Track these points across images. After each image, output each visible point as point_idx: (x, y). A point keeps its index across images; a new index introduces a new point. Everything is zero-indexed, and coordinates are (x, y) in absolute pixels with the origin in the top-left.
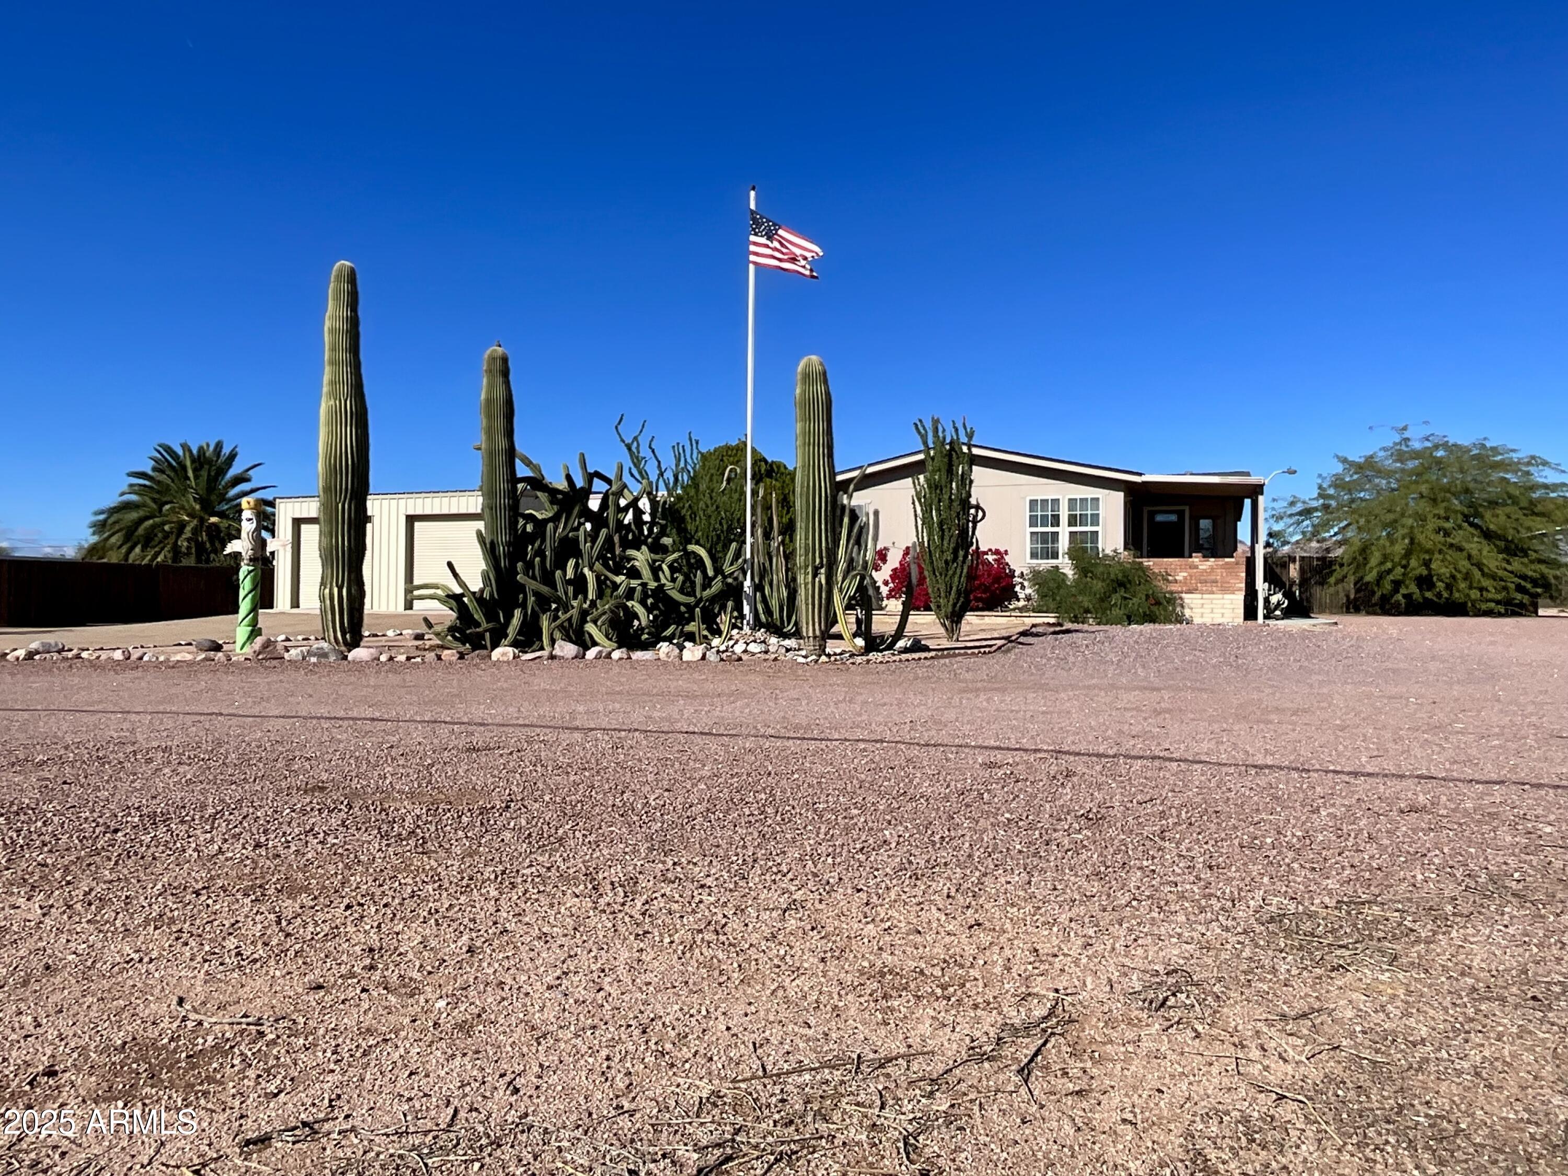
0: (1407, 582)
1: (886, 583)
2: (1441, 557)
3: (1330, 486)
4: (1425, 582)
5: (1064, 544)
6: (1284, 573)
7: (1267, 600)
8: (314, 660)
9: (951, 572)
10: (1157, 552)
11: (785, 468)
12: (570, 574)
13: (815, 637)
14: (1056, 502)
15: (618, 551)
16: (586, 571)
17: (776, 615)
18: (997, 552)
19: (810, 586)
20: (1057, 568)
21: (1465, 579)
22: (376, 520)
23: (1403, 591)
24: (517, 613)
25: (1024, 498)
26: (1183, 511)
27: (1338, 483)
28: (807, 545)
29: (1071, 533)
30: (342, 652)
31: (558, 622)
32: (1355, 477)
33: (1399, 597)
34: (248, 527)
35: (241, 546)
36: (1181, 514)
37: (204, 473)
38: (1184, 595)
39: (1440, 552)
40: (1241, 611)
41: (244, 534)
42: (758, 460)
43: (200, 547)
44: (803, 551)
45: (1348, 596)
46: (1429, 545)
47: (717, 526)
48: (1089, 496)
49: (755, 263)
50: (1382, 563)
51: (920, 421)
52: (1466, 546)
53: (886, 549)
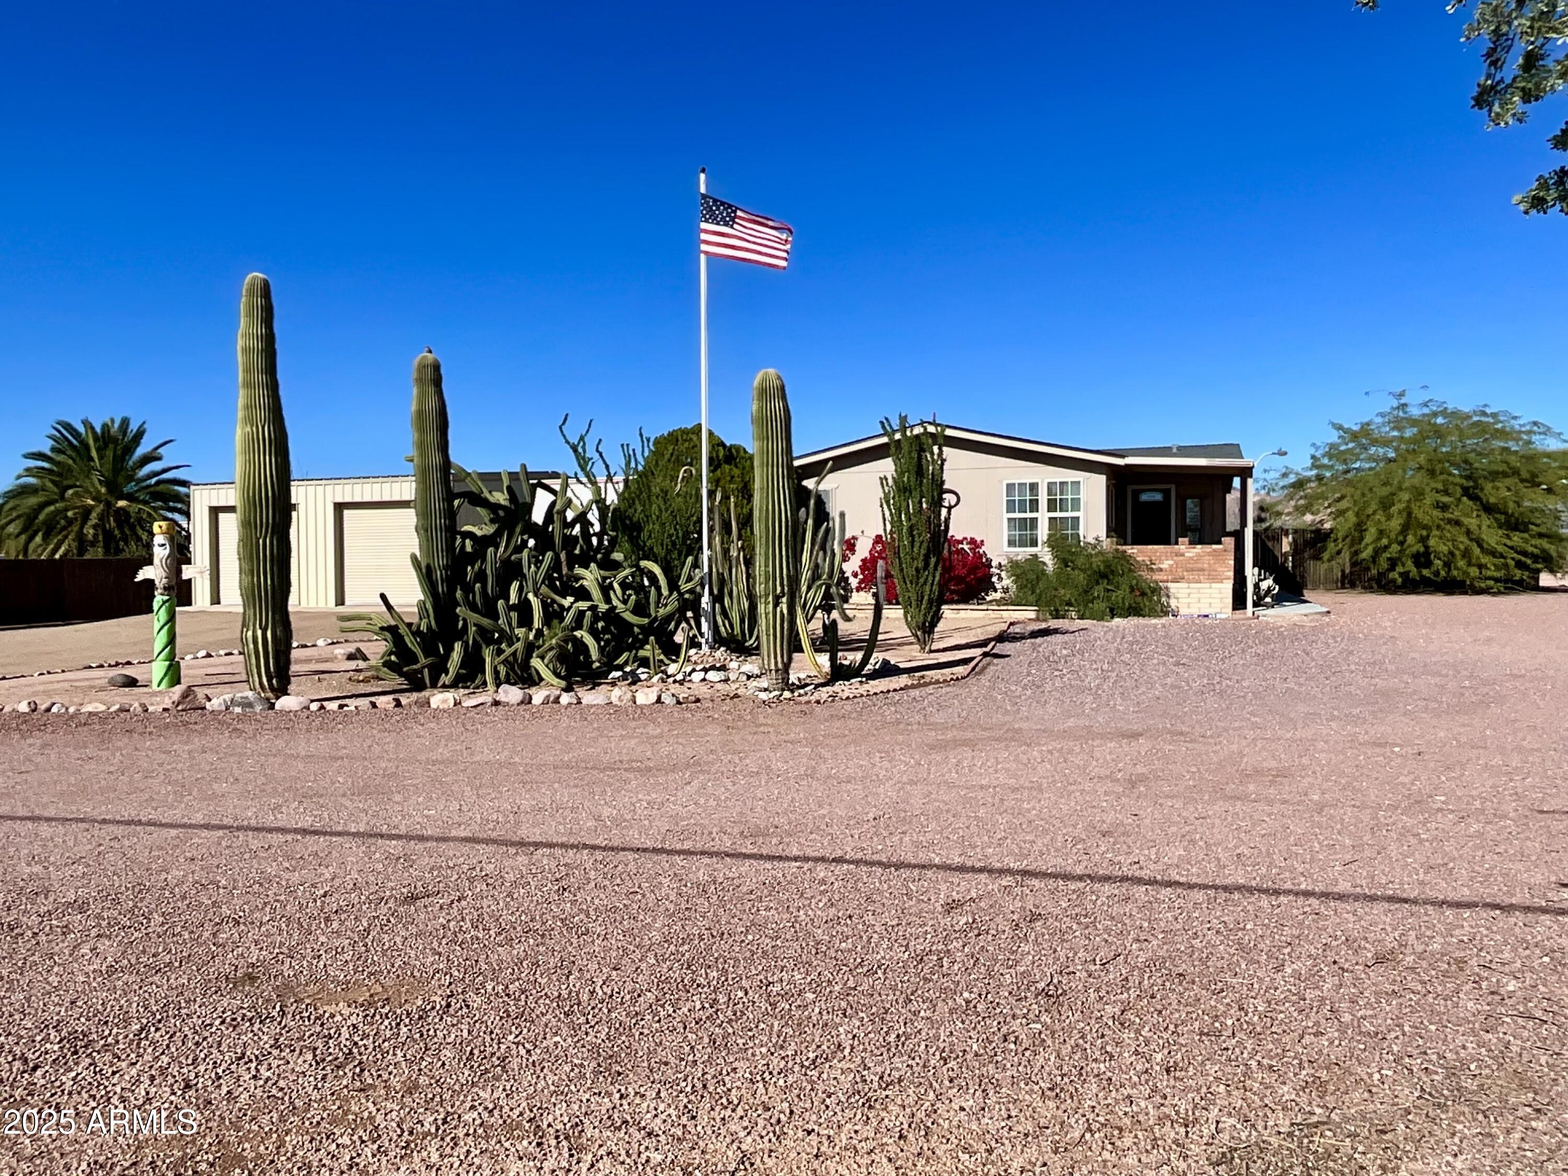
0: (1404, 559)
1: (855, 575)
2: (1438, 533)
3: (1324, 456)
4: (1423, 560)
5: (1043, 532)
6: (1278, 546)
7: (1257, 586)
8: (238, 710)
9: (922, 580)
10: (1140, 539)
11: (745, 452)
12: (513, 598)
13: (777, 671)
14: (1034, 487)
15: (565, 570)
16: (531, 596)
17: (737, 630)
18: (973, 542)
19: (771, 616)
20: (1035, 556)
21: (1464, 556)
22: (301, 508)
23: (1400, 569)
24: (458, 646)
25: (1001, 482)
26: (1169, 490)
27: (1333, 452)
28: (767, 572)
29: (1050, 519)
30: (268, 699)
31: (502, 657)
32: (1351, 445)
33: (1394, 575)
34: (161, 552)
35: (153, 573)
36: (1166, 493)
37: (109, 453)
38: (1169, 585)
39: (1438, 527)
40: (1229, 600)
41: (156, 561)
42: (716, 444)
43: (109, 537)
44: (762, 579)
45: (1343, 571)
46: (1426, 520)
47: (672, 531)
48: (1069, 480)
49: (706, 253)
50: (1379, 539)
51: (887, 419)
52: (1466, 521)
53: (854, 538)
